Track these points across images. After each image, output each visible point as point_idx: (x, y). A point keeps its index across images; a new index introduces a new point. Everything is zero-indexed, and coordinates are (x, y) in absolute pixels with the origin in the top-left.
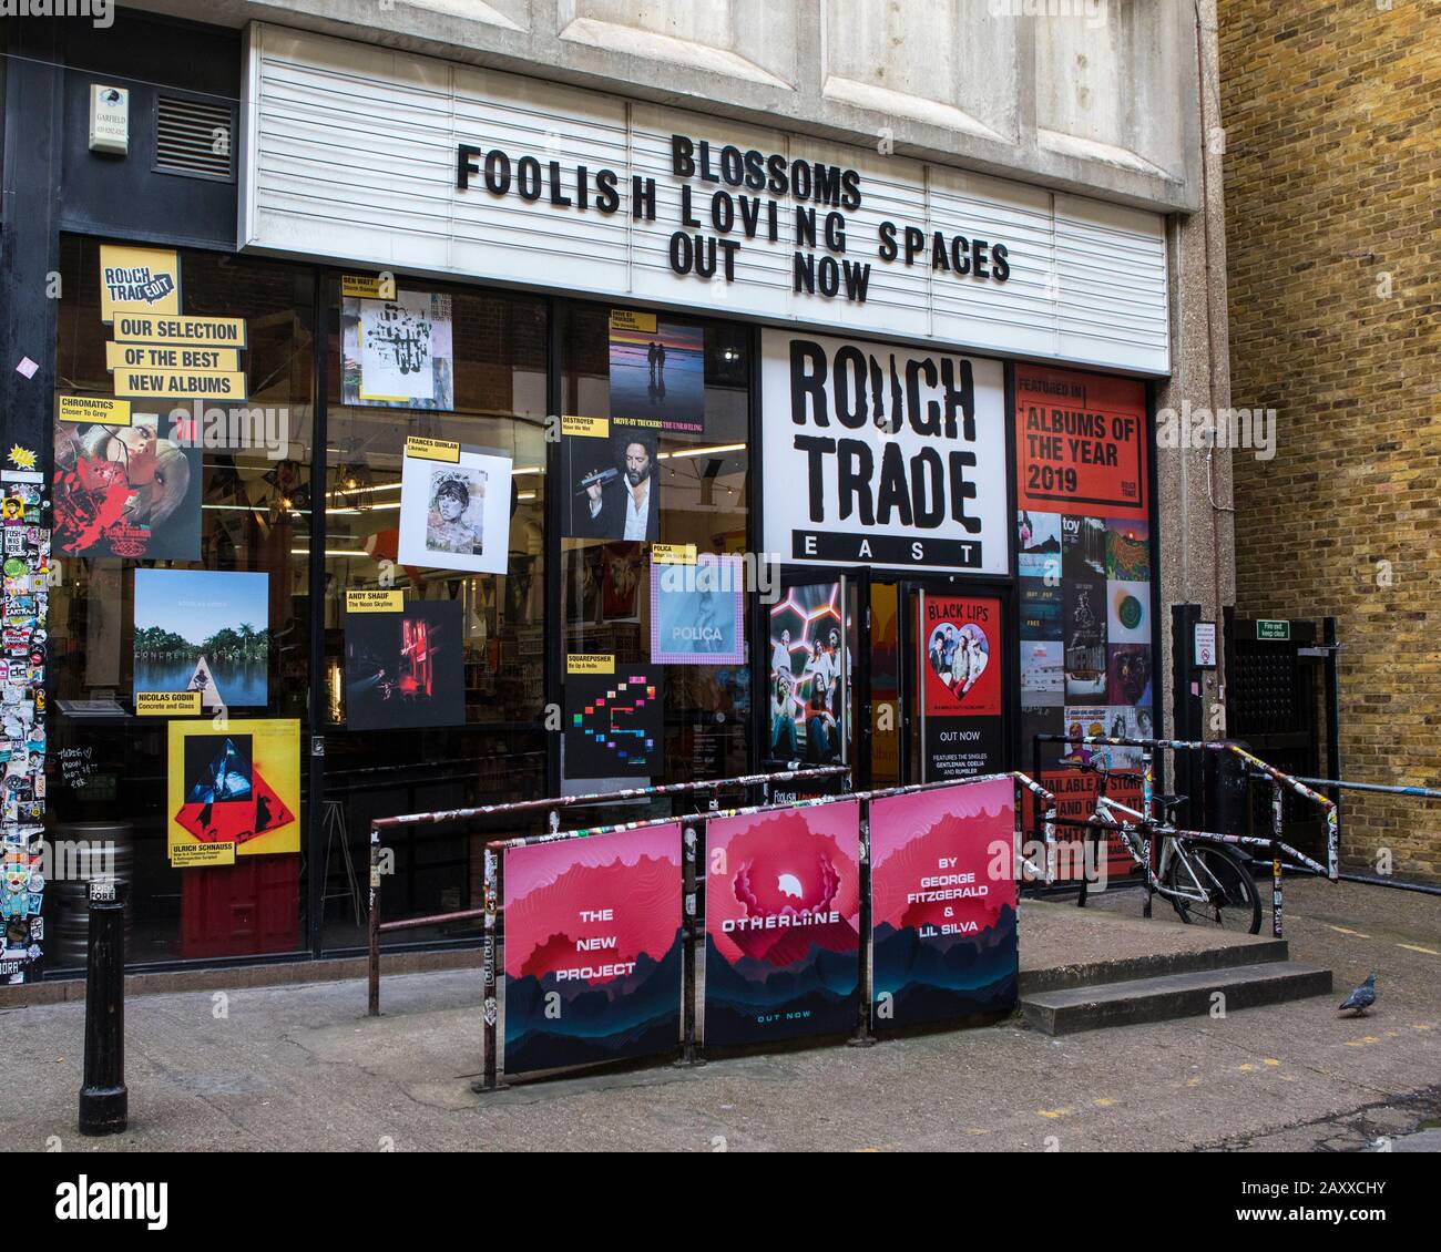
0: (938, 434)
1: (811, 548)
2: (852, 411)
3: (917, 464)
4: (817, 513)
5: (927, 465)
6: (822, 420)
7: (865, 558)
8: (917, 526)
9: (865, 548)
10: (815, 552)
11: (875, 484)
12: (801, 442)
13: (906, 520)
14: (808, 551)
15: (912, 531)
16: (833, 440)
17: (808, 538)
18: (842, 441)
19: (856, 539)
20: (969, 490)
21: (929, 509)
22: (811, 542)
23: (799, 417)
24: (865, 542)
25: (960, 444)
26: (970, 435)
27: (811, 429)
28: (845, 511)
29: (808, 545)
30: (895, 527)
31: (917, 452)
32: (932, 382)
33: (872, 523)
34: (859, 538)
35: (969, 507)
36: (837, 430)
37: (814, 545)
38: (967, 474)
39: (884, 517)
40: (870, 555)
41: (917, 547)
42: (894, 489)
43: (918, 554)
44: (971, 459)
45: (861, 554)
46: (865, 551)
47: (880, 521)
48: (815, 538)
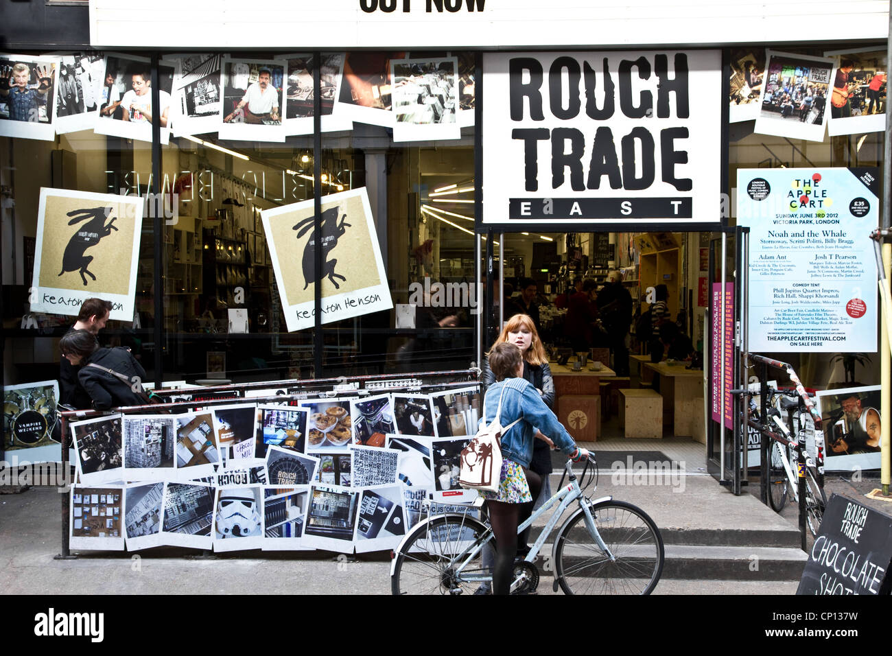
0: (650, 115)
1: (526, 211)
2: (565, 105)
3: (628, 142)
4: (531, 184)
5: (638, 142)
6: (537, 114)
7: (576, 216)
8: (626, 188)
9: (576, 208)
10: (529, 214)
11: (586, 160)
12: (517, 134)
13: (615, 184)
14: (523, 213)
15: (622, 193)
16: (548, 130)
17: (523, 204)
18: (555, 130)
19: (569, 202)
20: (683, 157)
21: (639, 174)
22: (525, 206)
23: (516, 114)
24: (576, 204)
25: (673, 121)
26: (683, 112)
27: (527, 123)
28: (557, 181)
29: (523, 208)
30: (605, 190)
31: (628, 132)
32: (645, 74)
33: (583, 189)
34: (571, 201)
35: (680, 171)
36: (551, 122)
37: (529, 208)
38: (679, 145)
39: (594, 184)
40: (580, 213)
41: (626, 205)
42: (604, 162)
43: (626, 211)
44: (683, 133)
45: (571, 214)
46: (576, 211)
47: (590, 187)
48: (529, 204)
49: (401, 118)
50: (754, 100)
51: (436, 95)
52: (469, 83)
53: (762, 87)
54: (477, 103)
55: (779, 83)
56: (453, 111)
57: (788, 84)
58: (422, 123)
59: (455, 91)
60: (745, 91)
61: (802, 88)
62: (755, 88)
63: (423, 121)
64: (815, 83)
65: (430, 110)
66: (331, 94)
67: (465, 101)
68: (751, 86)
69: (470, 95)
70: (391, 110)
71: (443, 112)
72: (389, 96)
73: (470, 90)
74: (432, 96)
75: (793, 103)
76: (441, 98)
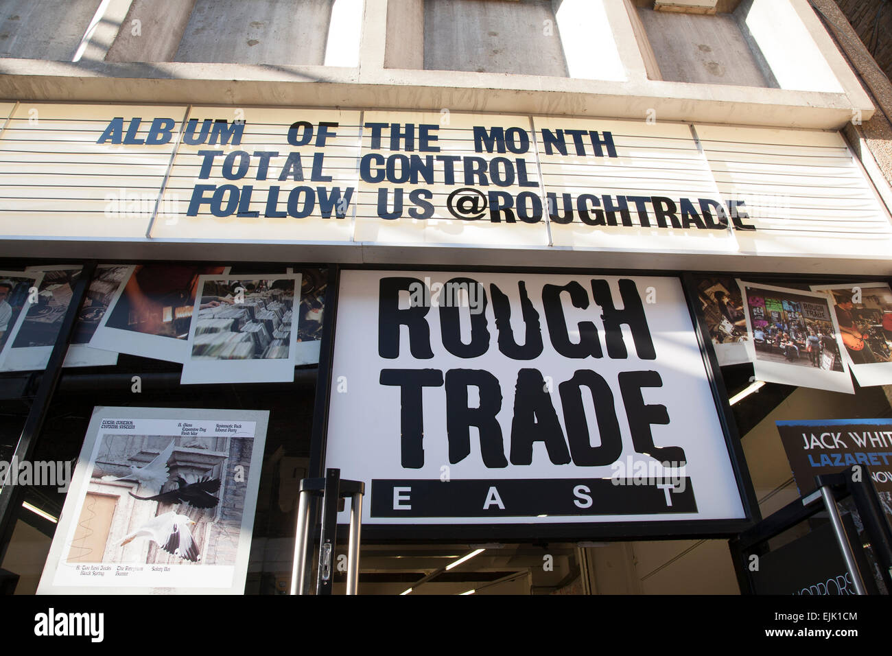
0: (598, 354)
1: (401, 502)
2: (466, 338)
3: (569, 390)
4: (412, 453)
5: (586, 392)
6: (421, 348)
7: (494, 511)
8: (578, 464)
9: (493, 498)
10: (408, 507)
11: (505, 418)
12: (388, 377)
13: (558, 457)
14: (397, 506)
15: (570, 471)
16: (439, 372)
17: (397, 490)
18: (451, 373)
19: (481, 487)
20: (660, 414)
21: (595, 440)
22: (401, 494)
23: (388, 348)
24: (493, 490)
25: (633, 363)
26: (646, 351)
27: (406, 360)
28: (458, 451)
29: (397, 498)
30: (541, 466)
31: (569, 376)
32: (580, 300)
33: (503, 464)
34: (484, 485)
35: (661, 436)
36: (443, 360)
37: (408, 498)
38: (650, 396)
39: (522, 456)
40: (502, 506)
41: (581, 491)
42: (536, 422)
43: (584, 501)
44: (653, 379)
45: (486, 507)
46: (494, 502)
47: (516, 461)
48: (408, 489)
49: (199, 351)
50: (741, 339)
51: (262, 321)
52: (316, 306)
53: (747, 321)
54: (326, 334)
55: (768, 318)
56: (286, 342)
57: (779, 319)
58: (232, 358)
59: (294, 316)
60: (727, 327)
61: (799, 325)
62: (737, 323)
63: (235, 354)
64: (814, 320)
65: (248, 340)
66: (97, 315)
67: (306, 331)
68: (732, 321)
69: (316, 321)
70: (186, 338)
71: (269, 343)
72: (188, 320)
73: (316, 315)
74: (255, 321)
75: (795, 343)
76: (269, 325)
